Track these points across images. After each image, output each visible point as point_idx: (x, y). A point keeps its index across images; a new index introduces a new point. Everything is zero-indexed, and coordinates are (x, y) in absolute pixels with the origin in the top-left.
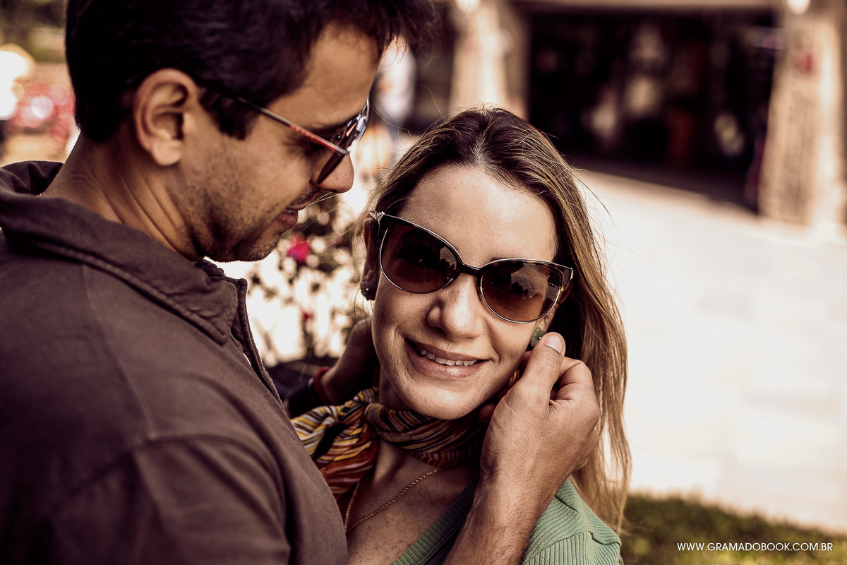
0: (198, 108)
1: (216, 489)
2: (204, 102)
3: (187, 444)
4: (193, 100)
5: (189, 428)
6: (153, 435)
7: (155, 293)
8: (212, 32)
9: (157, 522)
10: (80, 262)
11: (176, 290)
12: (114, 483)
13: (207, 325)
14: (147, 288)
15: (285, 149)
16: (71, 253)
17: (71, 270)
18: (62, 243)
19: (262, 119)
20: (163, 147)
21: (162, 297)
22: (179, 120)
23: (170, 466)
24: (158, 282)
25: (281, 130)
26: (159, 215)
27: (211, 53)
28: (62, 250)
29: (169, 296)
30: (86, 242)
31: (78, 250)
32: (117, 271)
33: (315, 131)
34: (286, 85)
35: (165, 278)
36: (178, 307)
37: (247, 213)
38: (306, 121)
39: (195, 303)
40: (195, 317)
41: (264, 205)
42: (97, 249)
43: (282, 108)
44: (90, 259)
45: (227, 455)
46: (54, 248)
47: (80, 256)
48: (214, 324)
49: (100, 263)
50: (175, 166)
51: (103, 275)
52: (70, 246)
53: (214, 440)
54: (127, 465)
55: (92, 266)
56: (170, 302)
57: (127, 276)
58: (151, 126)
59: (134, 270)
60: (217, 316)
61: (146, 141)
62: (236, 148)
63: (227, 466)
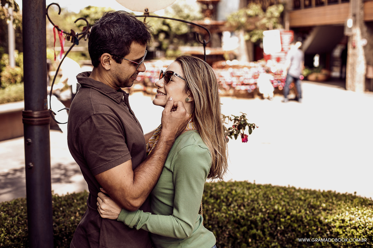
0: (112, 59)
1: (106, 122)
2: (113, 58)
3: (100, 114)
4: (111, 58)
5: (101, 112)
6: (95, 113)
7: (104, 93)
8: (112, 46)
9: (95, 127)
10: (90, 88)
11: (108, 93)
12: (89, 121)
13: (115, 99)
14: (102, 92)
15: (129, 65)
16: (89, 86)
17: (88, 89)
18: (87, 85)
19: (123, 60)
20: (107, 67)
21: (105, 94)
22: (109, 61)
23: (98, 118)
24: (105, 91)
25: (127, 61)
26: (108, 79)
27: (112, 49)
28: (87, 86)
29: (107, 94)
30: (91, 84)
31: (90, 86)
32: (96, 89)
33: (134, 61)
34: (127, 53)
35: (106, 90)
36: (108, 96)
37: (124, 77)
38: (132, 59)
39: (112, 95)
40: (112, 98)
41: (127, 75)
42: (93, 85)
43: (126, 57)
44: (92, 87)
45: (108, 117)
46: (86, 86)
47: (90, 87)
48: (116, 99)
49: (93, 88)
50: (110, 70)
51: (94, 90)
52: (88, 85)
53: (106, 114)
54: (90, 117)
55: (92, 88)
56: (107, 95)
57: (98, 90)
58: (104, 63)
59: (100, 89)
60: (117, 98)
61: (104, 66)
62: (120, 65)
63: (108, 119)
